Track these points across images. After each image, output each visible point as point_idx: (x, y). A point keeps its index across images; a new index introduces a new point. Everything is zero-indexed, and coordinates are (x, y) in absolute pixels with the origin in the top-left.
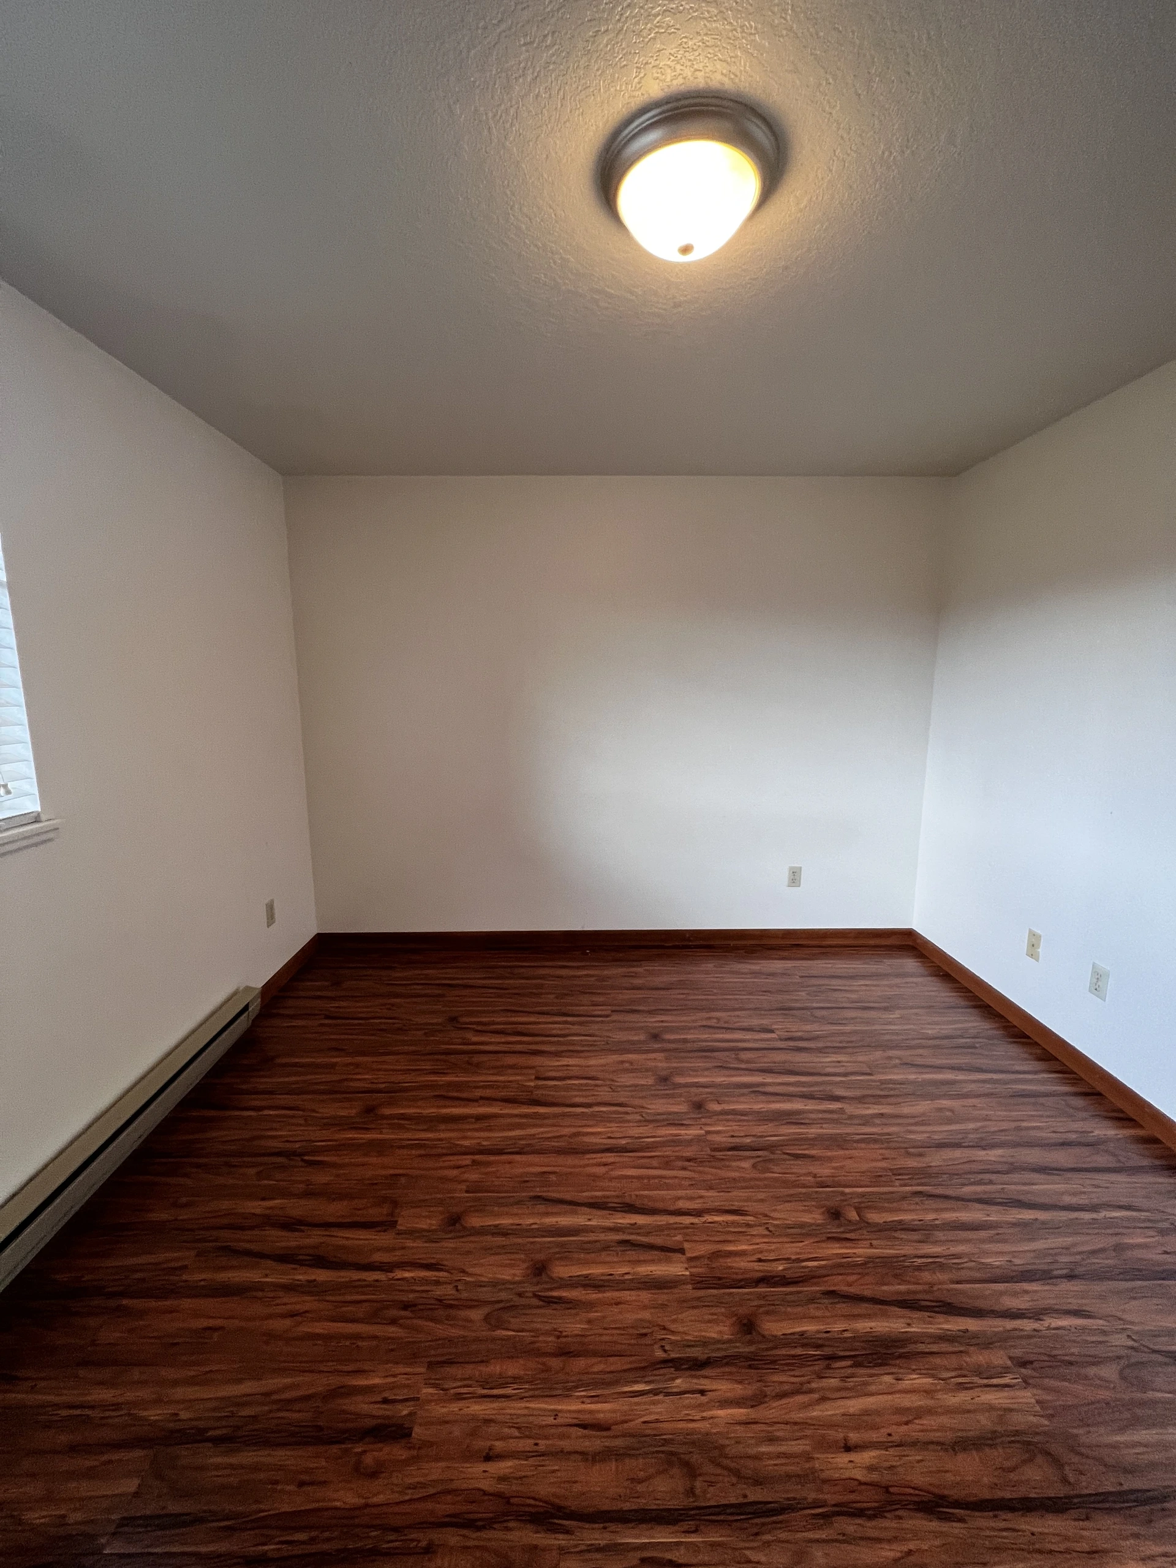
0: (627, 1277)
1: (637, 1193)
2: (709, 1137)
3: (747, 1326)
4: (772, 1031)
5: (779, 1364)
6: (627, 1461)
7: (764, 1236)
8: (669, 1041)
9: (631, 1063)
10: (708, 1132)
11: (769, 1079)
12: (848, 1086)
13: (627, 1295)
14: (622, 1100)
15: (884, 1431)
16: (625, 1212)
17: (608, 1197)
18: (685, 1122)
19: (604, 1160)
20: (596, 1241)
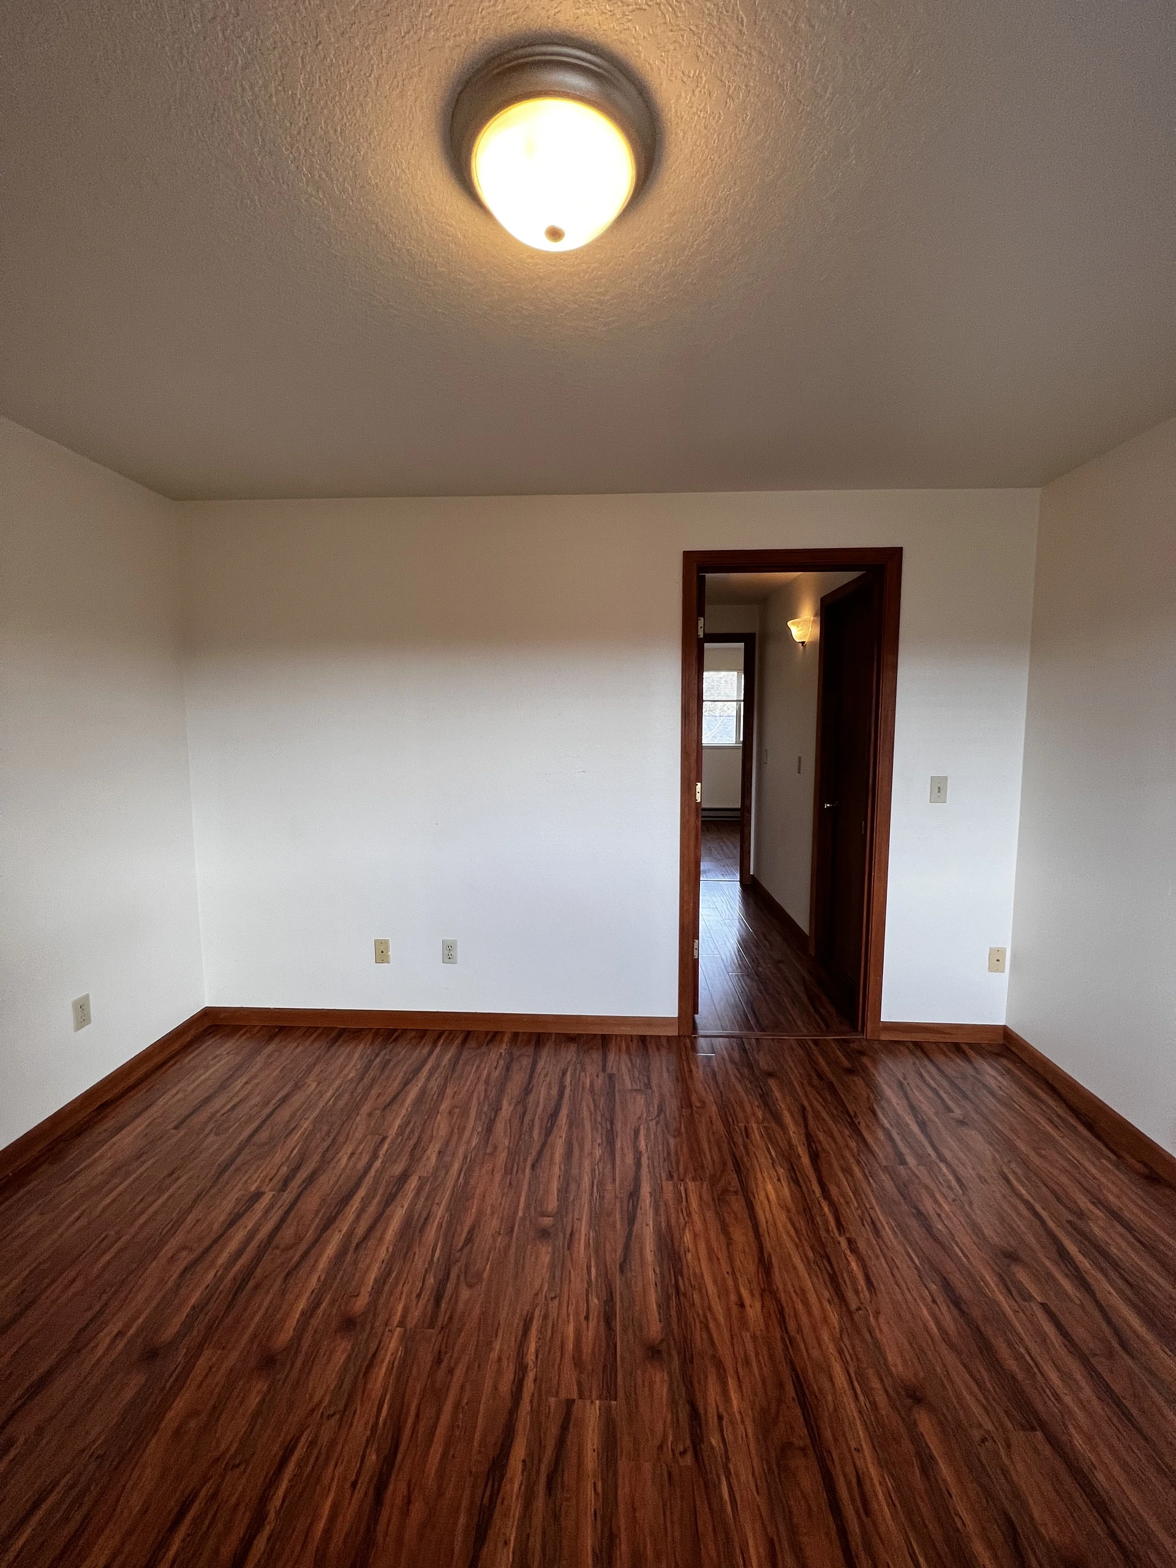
0: (600, 1489)
1: (474, 1451)
2: (411, 1322)
3: (654, 1353)
4: (258, 1195)
5: (687, 1333)
6: (795, 1520)
7: (560, 1305)
8: (181, 1335)
9: (194, 1413)
10: (401, 1324)
11: (344, 1225)
12: (390, 1159)
13: (623, 1492)
14: (276, 1449)
15: (726, 1276)
16: (502, 1476)
17: (472, 1503)
18: (372, 1351)
19: (398, 1501)
20: (544, 1533)
